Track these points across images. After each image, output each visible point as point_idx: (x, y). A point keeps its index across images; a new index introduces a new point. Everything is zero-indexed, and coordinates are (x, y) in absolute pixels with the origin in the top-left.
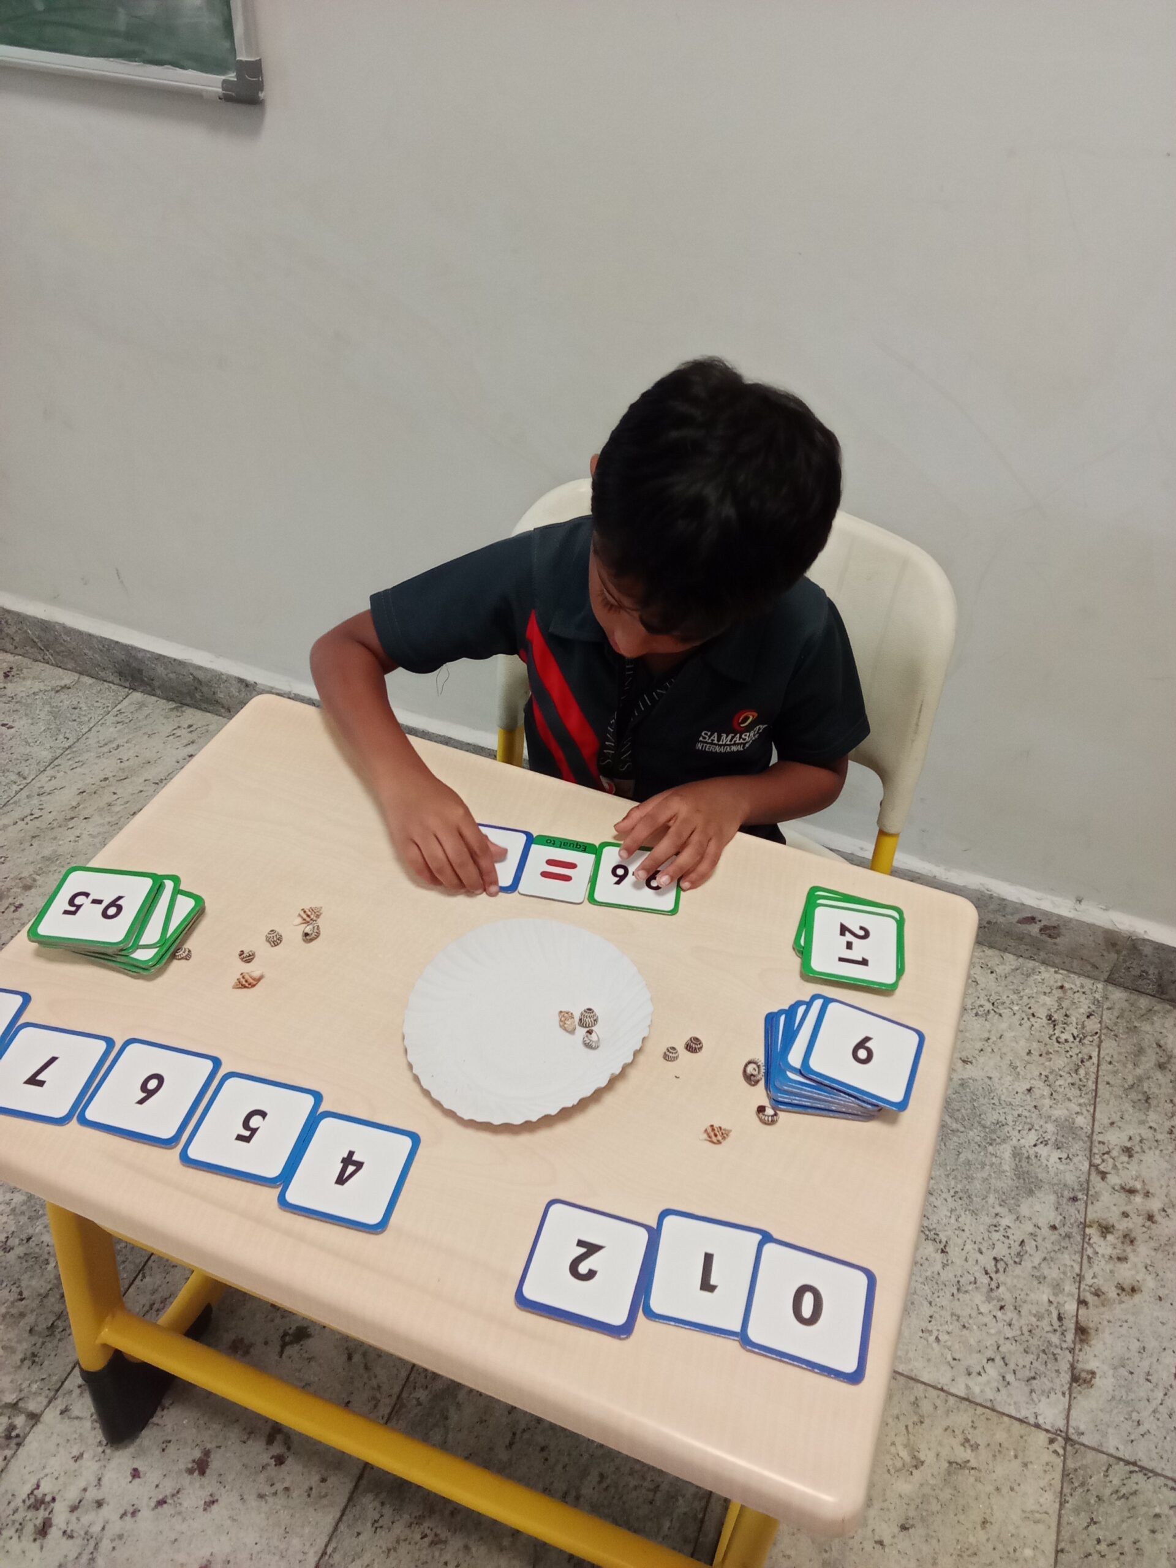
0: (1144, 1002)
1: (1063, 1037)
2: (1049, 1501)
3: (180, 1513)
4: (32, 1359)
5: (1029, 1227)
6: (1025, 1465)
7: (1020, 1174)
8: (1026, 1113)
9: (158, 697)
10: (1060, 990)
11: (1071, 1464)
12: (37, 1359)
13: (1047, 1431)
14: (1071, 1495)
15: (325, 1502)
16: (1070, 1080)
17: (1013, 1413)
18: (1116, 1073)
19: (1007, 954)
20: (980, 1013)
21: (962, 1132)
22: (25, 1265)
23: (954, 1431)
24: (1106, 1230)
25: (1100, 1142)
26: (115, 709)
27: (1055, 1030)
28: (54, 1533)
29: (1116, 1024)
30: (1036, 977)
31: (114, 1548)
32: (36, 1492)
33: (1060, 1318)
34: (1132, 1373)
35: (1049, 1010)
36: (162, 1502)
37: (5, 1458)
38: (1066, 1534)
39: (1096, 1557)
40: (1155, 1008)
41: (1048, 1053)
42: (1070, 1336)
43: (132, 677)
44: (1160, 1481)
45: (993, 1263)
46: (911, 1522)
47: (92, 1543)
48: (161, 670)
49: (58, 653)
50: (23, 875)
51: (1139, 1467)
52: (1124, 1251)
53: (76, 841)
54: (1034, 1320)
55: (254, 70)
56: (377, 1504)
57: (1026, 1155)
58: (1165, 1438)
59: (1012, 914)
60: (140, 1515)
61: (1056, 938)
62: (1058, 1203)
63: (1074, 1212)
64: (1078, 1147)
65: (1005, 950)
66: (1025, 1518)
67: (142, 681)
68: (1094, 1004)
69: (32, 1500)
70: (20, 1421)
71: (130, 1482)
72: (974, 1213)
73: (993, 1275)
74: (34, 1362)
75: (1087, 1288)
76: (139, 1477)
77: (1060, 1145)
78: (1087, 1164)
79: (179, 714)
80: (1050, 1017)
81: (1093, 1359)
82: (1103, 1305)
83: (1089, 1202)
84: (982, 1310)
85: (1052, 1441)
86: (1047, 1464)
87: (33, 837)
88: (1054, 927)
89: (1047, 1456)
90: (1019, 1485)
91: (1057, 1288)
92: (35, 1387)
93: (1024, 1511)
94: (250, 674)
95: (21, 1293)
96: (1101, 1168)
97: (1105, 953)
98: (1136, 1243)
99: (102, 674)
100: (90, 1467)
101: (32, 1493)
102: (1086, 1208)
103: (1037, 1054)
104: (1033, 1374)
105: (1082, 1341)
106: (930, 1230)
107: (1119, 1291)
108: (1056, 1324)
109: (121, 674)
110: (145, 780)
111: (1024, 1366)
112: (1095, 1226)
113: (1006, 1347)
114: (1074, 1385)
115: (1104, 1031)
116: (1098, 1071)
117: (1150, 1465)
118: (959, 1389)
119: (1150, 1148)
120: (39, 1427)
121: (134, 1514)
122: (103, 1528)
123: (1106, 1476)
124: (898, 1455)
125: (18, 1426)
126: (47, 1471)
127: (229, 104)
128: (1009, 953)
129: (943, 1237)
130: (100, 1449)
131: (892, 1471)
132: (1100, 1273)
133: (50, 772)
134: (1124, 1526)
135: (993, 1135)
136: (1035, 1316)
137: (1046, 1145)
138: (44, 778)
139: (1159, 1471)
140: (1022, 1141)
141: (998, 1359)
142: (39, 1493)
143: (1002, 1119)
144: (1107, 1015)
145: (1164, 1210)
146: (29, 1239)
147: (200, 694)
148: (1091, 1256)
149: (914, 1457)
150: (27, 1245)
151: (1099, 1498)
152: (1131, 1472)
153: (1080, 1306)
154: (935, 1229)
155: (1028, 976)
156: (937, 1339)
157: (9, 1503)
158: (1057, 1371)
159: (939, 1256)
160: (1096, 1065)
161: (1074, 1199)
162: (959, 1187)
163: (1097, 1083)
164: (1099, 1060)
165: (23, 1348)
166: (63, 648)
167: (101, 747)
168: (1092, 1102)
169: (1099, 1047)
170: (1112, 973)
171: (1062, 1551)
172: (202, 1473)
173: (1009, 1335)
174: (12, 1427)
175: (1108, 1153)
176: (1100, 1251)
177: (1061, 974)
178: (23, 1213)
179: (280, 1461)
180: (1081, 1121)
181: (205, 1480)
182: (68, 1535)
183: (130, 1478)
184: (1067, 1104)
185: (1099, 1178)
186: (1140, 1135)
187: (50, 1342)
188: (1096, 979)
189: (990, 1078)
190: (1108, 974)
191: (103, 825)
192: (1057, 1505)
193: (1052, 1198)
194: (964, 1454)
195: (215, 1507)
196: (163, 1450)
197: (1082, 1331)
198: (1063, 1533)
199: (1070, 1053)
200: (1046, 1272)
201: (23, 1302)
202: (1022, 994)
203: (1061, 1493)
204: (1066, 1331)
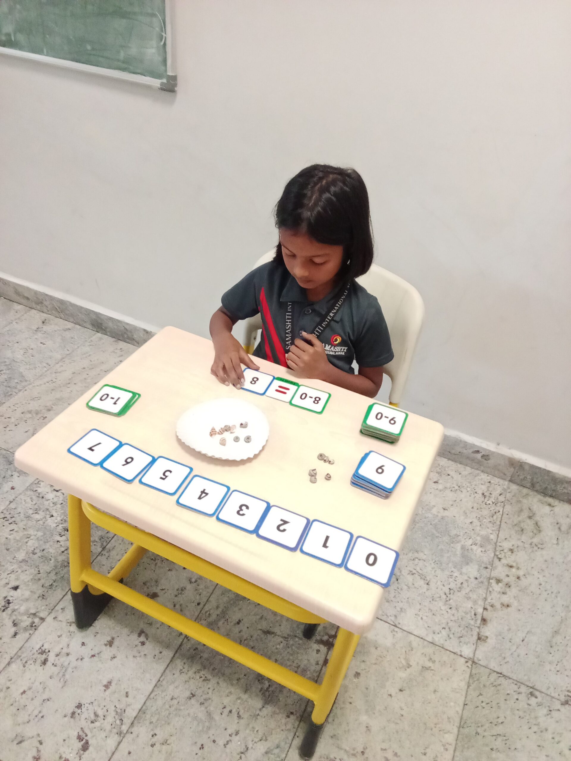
0: (525, 491)
1: (488, 502)
2: (463, 685)
3: (100, 660)
4: (43, 596)
5: (466, 578)
6: (455, 670)
7: (463, 556)
8: (469, 532)
9: (108, 336)
10: (489, 483)
11: (474, 672)
12: (44, 597)
13: (465, 658)
14: (473, 683)
15: (161, 661)
16: (489, 520)
17: (452, 650)
18: (509, 518)
19: (467, 467)
20: (453, 490)
21: (440, 537)
22: (42, 560)
23: (425, 655)
24: (498, 581)
25: (500, 546)
26: (90, 340)
27: (485, 499)
28: (49, 664)
29: (512, 499)
30: (479, 477)
31: (73, 672)
32: (42, 648)
33: (475, 615)
34: (504, 638)
35: (483, 491)
36: (93, 656)
37: (30, 634)
38: (469, 698)
39: (480, 708)
40: (531, 494)
41: (481, 508)
42: (479, 621)
43: (98, 327)
44: (511, 681)
45: (449, 590)
46: (404, 688)
47: (64, 669)
48: (110, 324)
49: (66, 314)
50: (47, 405)
51: (503, 675)
52: (505, 590)
53: (70, 393)
54: (463, 614)
55: (174, 78)
56: (182, 664)
57: (467, 549)
58: (515, 665)
59: (470, 449)
60: (84, 660)
61: (488, 460)
62: (479, 569)
63: (486, 573)
64: (490, 547)
65: (467, 465)
66: (453, 691)
67: (102, 328)
68: (503, 490)
69: (40, 651)
70: (37, 620)
71: (81, 647)
72: (443, 570)
73: (448, 595)
74: (43, 598)
75: (488, 603)
76: (85, 645)
77: (482, 546)
78: (492, 555)
79: (116, 343)
80: (483, 494)
81: (487, 631)
82: (494, 611)
83: (492, 569)
84: (442, 608)
85: (467, 662)
86: (464, 671)
87: (52, 390)
88: (487, 456)
89: (464, 668)
90: (451, 678)
91: (475, 602)
92: (43, 608)
93: (452, 688)
94: (149, 328)
95: (39, 571)
96: (499, 556)
97: (508, 468)
98: (512, 587)
99: (85, 324)
100: (65, 640)
101: (40, 648)
102: (491, 572)
103: (476, 508)
104: (461, 636)
105: (484, 624)
106: (423, 575)
107: (501, 606)
108: (473, 616)
109: (93, 325)
110: (101, 370)
111: (458, 632)
112: (494, 579)
113: (451, 624)
114: (479, 641)
115: (506, 501)
116: (502, 518)
117: (508, 674)
118: (430, 640)
119: (521, 550)
120: (44, 623)
121: (81, 659)
122: (69, 664)
123: (488, 677)
124: (401, 662)
125: (36, 622)
126: (47, 640)
127: (163, 92)
128: (468, 466)
129: (428, 578)
130: (69, 634)
131: (398, 668)
132: (495, 598)
133: (60, 364)
134: (494, 697)
135: (454, 539)
136: (465, 612)
137: (476, 545)
138: (58, 366)
139: (511, 677)
140: (466, 543)
141: (447, 629)
142: (43, 648)
143: (458, 533)
144: (508, 495)
145: (524, 575)
146: (43, 550)
147: (126, 335)
148: (491, 591)
149: (408, 664)
150: (42, 553)
151: (484, 686)
152: (500, 677)
153: (485, 610)
154: (425, 575)
155: (476, 476)
156: (422, 618)
157: (31, 651)
158: (472, 635)
159: (426, 586)
160: (501, 515)
161: (486, 568)
162: (437, 559)
163: (501, 522)
164: (503, 513)
165: (40, 592)
166: (68, 312)
167: (83, 355)
168: (498, 530)
169: (503, 507)
170: (512, 476)
171: (466, 705)
172: (111, 646)
173: (453, 619)
174: (34, 623)
175: (503, 550)
176: (496, 589)
177: (490, 477)
178: (41, 540)
179: (143, 644)
180: (492, 537)
181: (111, 649)
182: (54, 665)
183: (81, 646)
184: (487, 529)
185: (498, 560)
186: (518, 544)
187: (50, 591)
188: (505, 479)
189: (455, 516)
190: (510, 478)
191: (82, 387)
192: (466, 687)
193: (476, 567)
194: (429, 664)
195: (115, 660)
196: (95, 636)
197: (484, 620)
198: (468, 698)
199: (490, 509)
200: (471, 595)
201: (40, 575)
202: (472, 483)
203: (469, 682)
204: (477, 620)
